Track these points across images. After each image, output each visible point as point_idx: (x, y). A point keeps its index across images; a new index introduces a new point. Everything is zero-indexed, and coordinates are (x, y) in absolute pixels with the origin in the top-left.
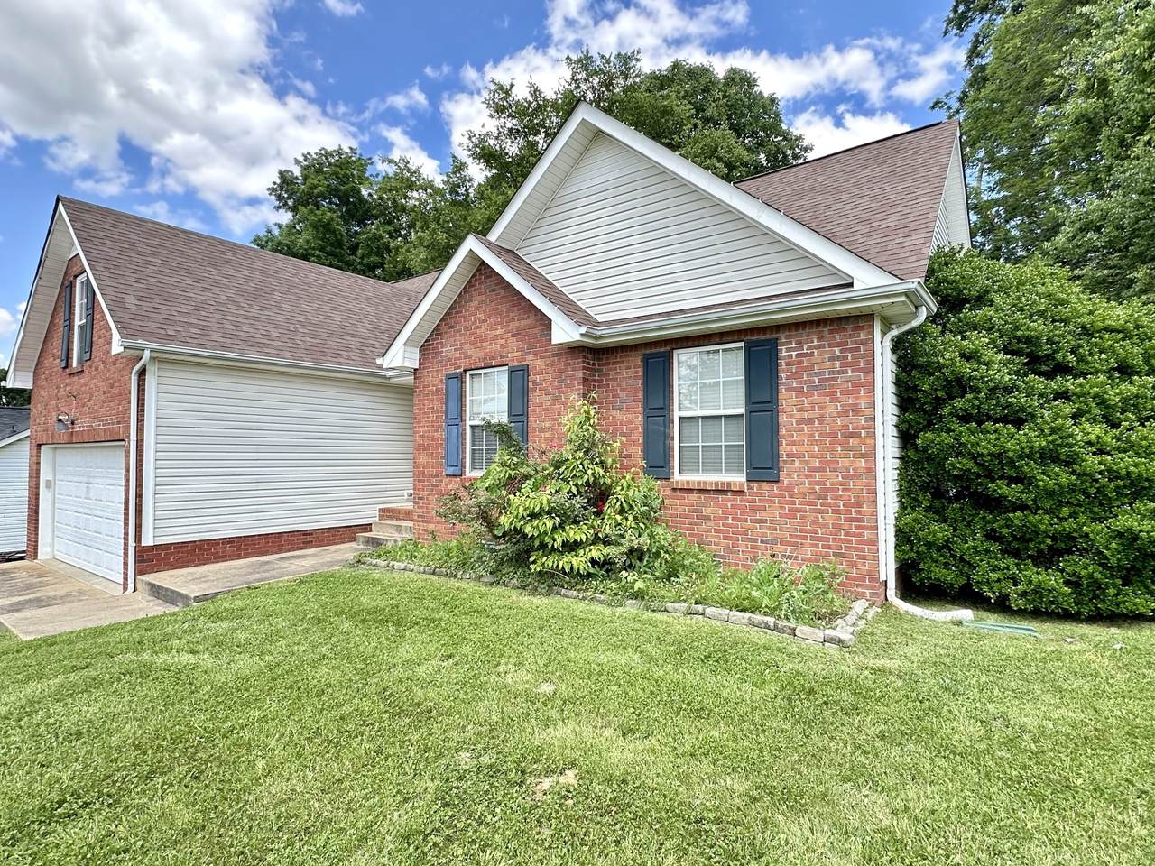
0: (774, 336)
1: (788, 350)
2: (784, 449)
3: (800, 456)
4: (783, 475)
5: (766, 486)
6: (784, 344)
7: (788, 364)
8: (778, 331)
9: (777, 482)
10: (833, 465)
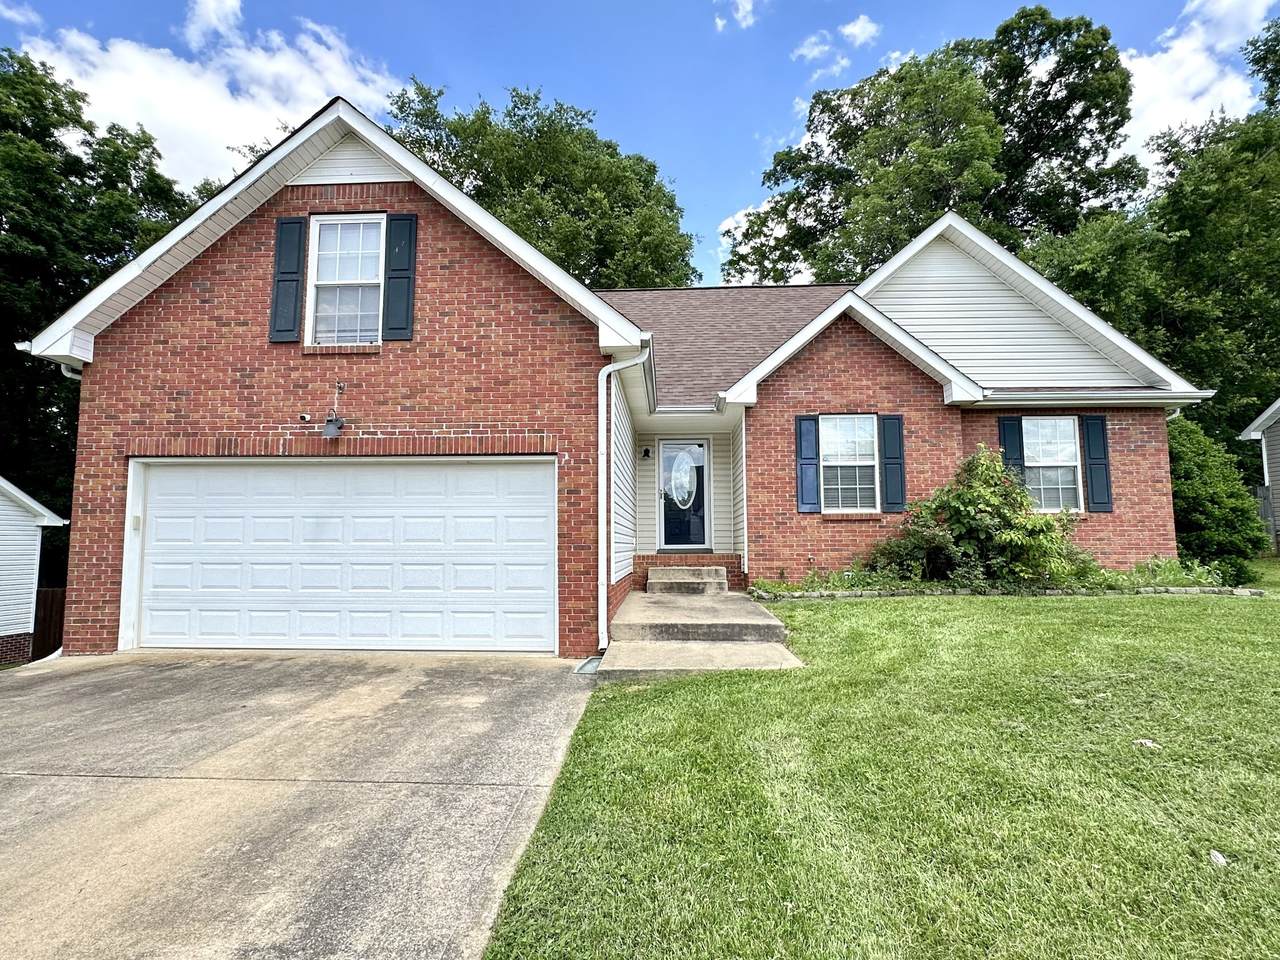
0: (1102, 414)
1: (1113, 425)
2: (1114, 490)
3: (1125, 495)
4: (1115, 507)
5: (1103, 515)
6: (1110, 420)
7: (1114, 434)
8: (1105, 411)
9: (1111, 512)
10: (1146, 501)
